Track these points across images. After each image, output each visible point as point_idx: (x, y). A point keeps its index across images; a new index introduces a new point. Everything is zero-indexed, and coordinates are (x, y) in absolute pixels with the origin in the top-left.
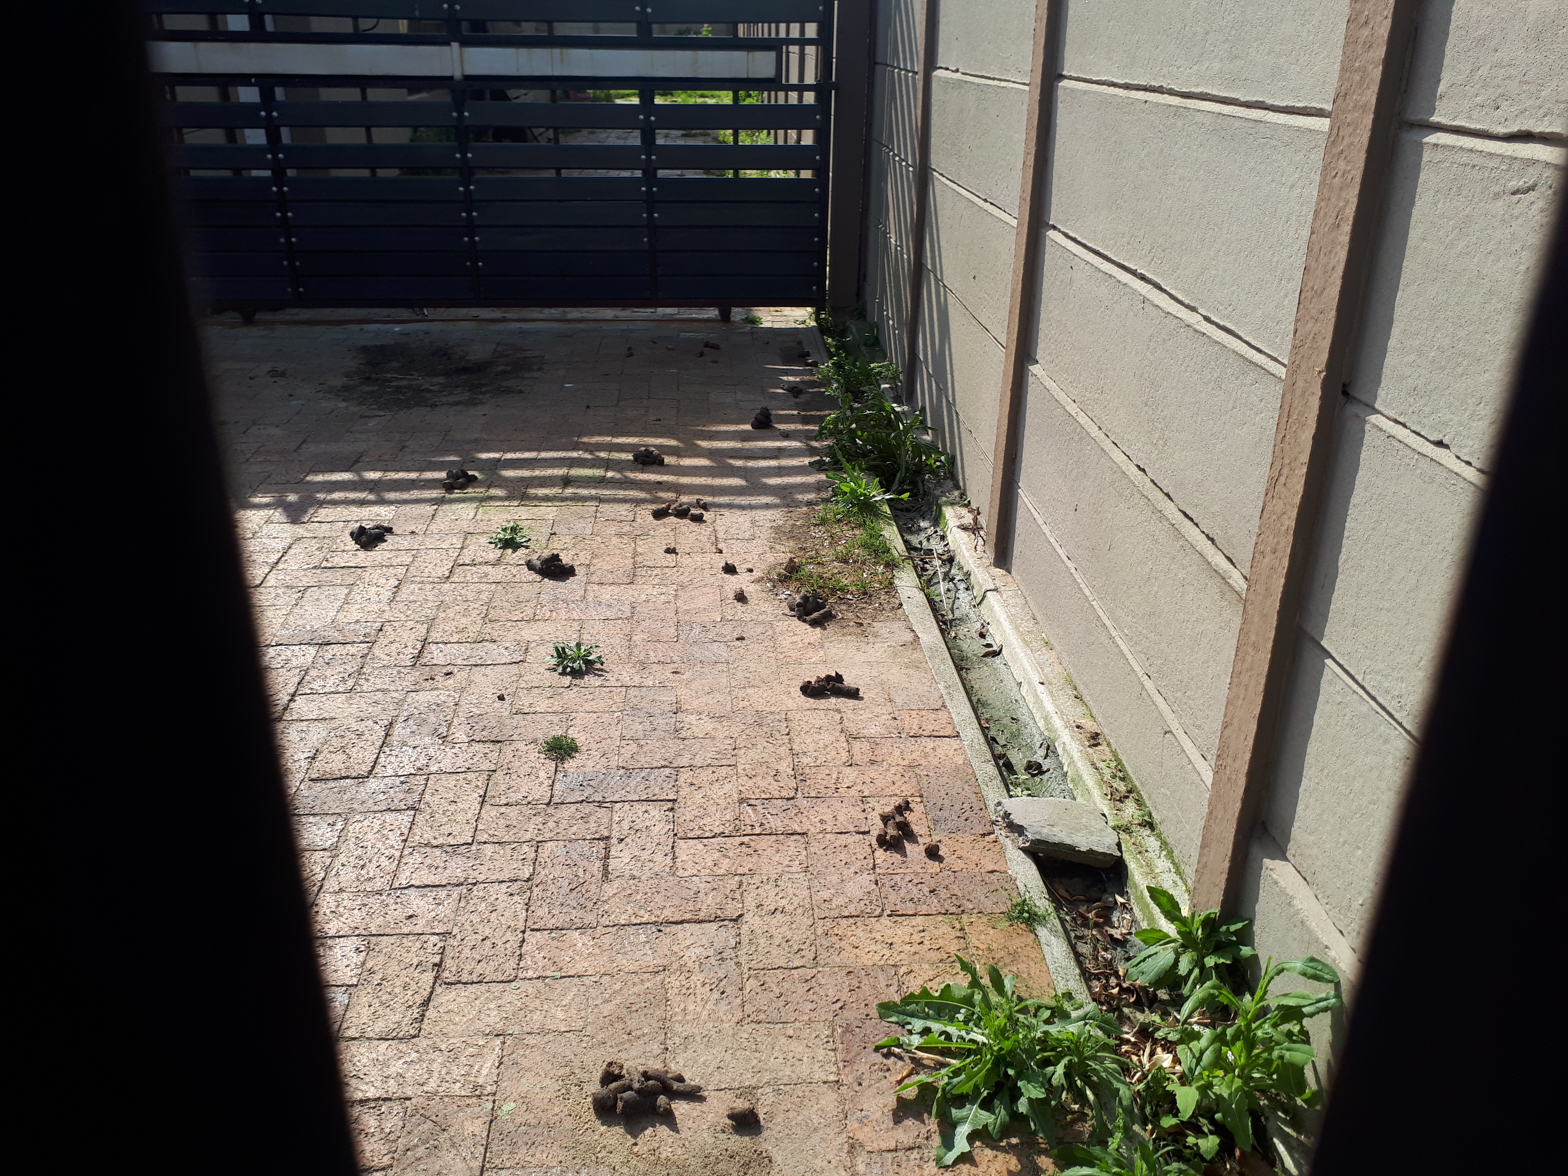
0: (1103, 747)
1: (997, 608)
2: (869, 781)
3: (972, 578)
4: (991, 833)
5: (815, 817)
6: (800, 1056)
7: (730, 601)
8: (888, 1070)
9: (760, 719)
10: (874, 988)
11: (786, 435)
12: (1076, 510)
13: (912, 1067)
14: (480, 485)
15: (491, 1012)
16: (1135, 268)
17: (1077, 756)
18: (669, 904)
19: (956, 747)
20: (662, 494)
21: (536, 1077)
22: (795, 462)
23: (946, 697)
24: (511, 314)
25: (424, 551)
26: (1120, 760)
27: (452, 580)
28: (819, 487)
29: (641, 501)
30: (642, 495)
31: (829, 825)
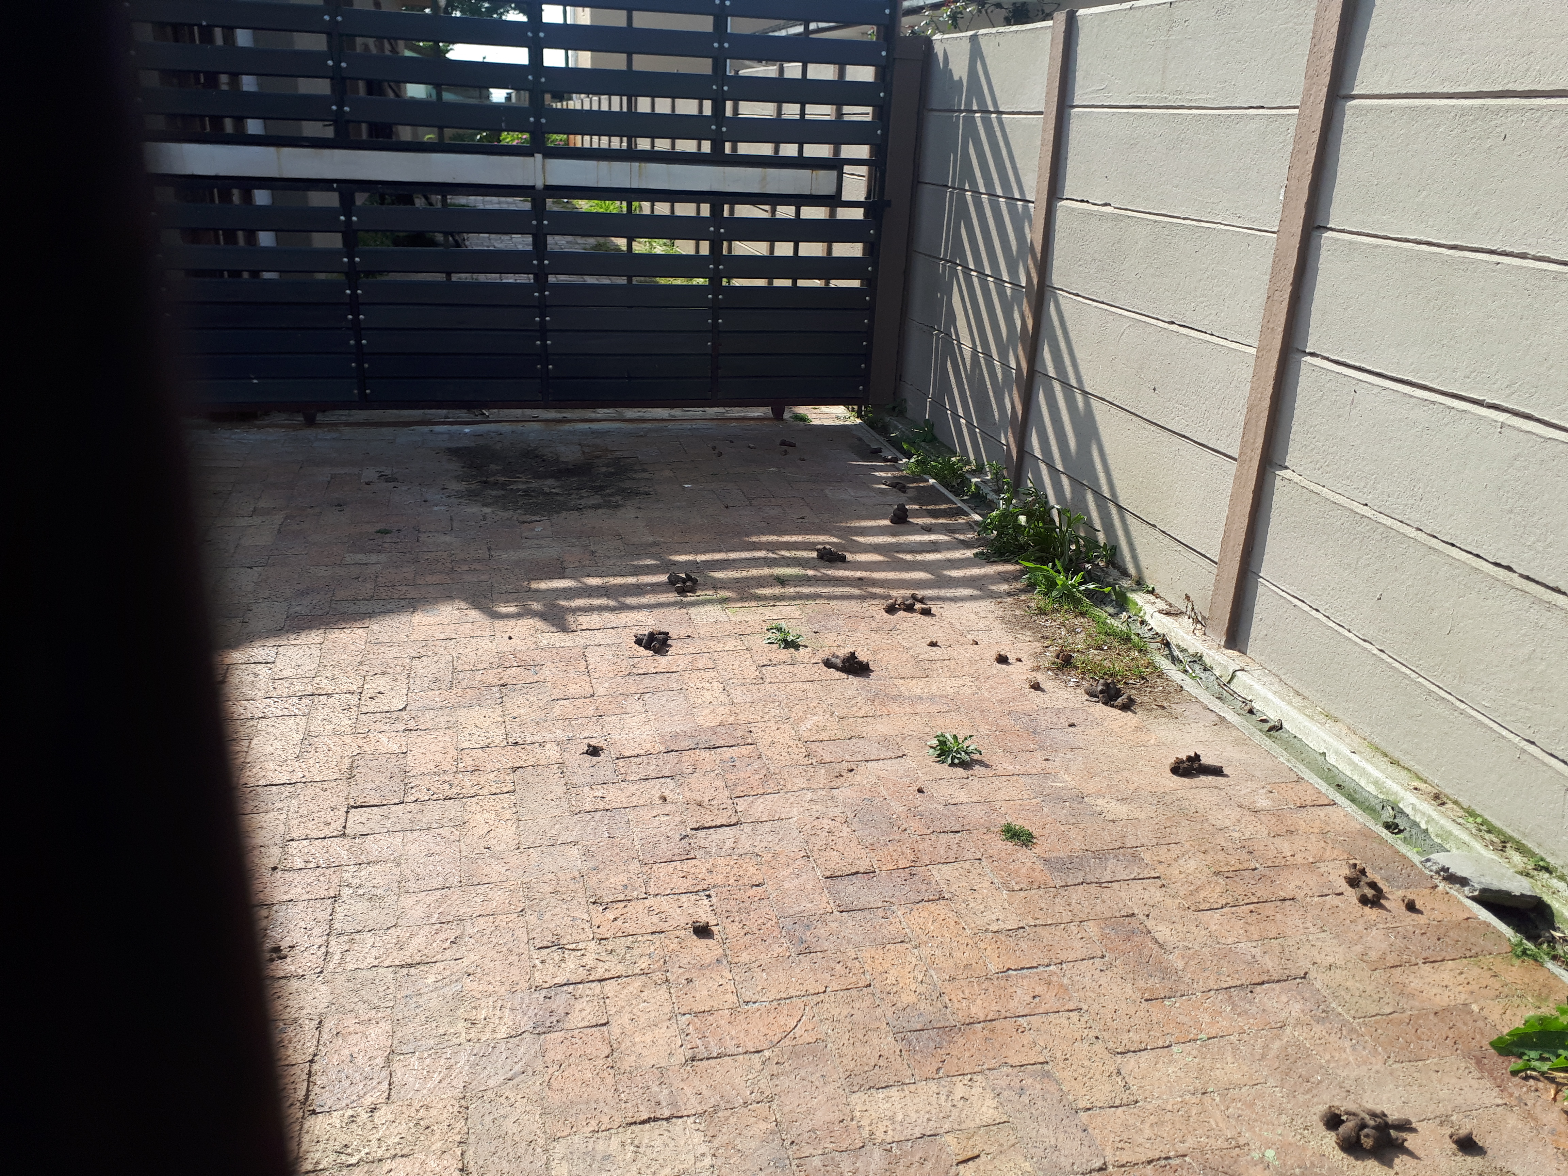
0: (1450, 805)
1: (1257, 686)
2: (1303, 849)
3: (1206, 659)
4: (1436, 886)
5: (1290, 884)
6: (1458, 1087)
7: (1028, 690)
8: (1536, 1090)
9: (1161, 799)
10: (1465, 1024)
11: (928, 530)
12: (1379, 599)
13: (1554, 1086)
14: (705, 587)
15: (1178, 1074)
16: (1481, 398)
17: (1435, 815)
18: (1239, 969)
19: (1342, 814)
20: (873, 590)
21: (1266, 1126)
22: (957, 554)
23: (1295, 770)
24: (568, 414)
25: (716, 654)
26: (1479, 816)
27: (768, 680)
28: (1004, 578)
29: (862, 598)
30: (857, 592)
31: (1306, 890)
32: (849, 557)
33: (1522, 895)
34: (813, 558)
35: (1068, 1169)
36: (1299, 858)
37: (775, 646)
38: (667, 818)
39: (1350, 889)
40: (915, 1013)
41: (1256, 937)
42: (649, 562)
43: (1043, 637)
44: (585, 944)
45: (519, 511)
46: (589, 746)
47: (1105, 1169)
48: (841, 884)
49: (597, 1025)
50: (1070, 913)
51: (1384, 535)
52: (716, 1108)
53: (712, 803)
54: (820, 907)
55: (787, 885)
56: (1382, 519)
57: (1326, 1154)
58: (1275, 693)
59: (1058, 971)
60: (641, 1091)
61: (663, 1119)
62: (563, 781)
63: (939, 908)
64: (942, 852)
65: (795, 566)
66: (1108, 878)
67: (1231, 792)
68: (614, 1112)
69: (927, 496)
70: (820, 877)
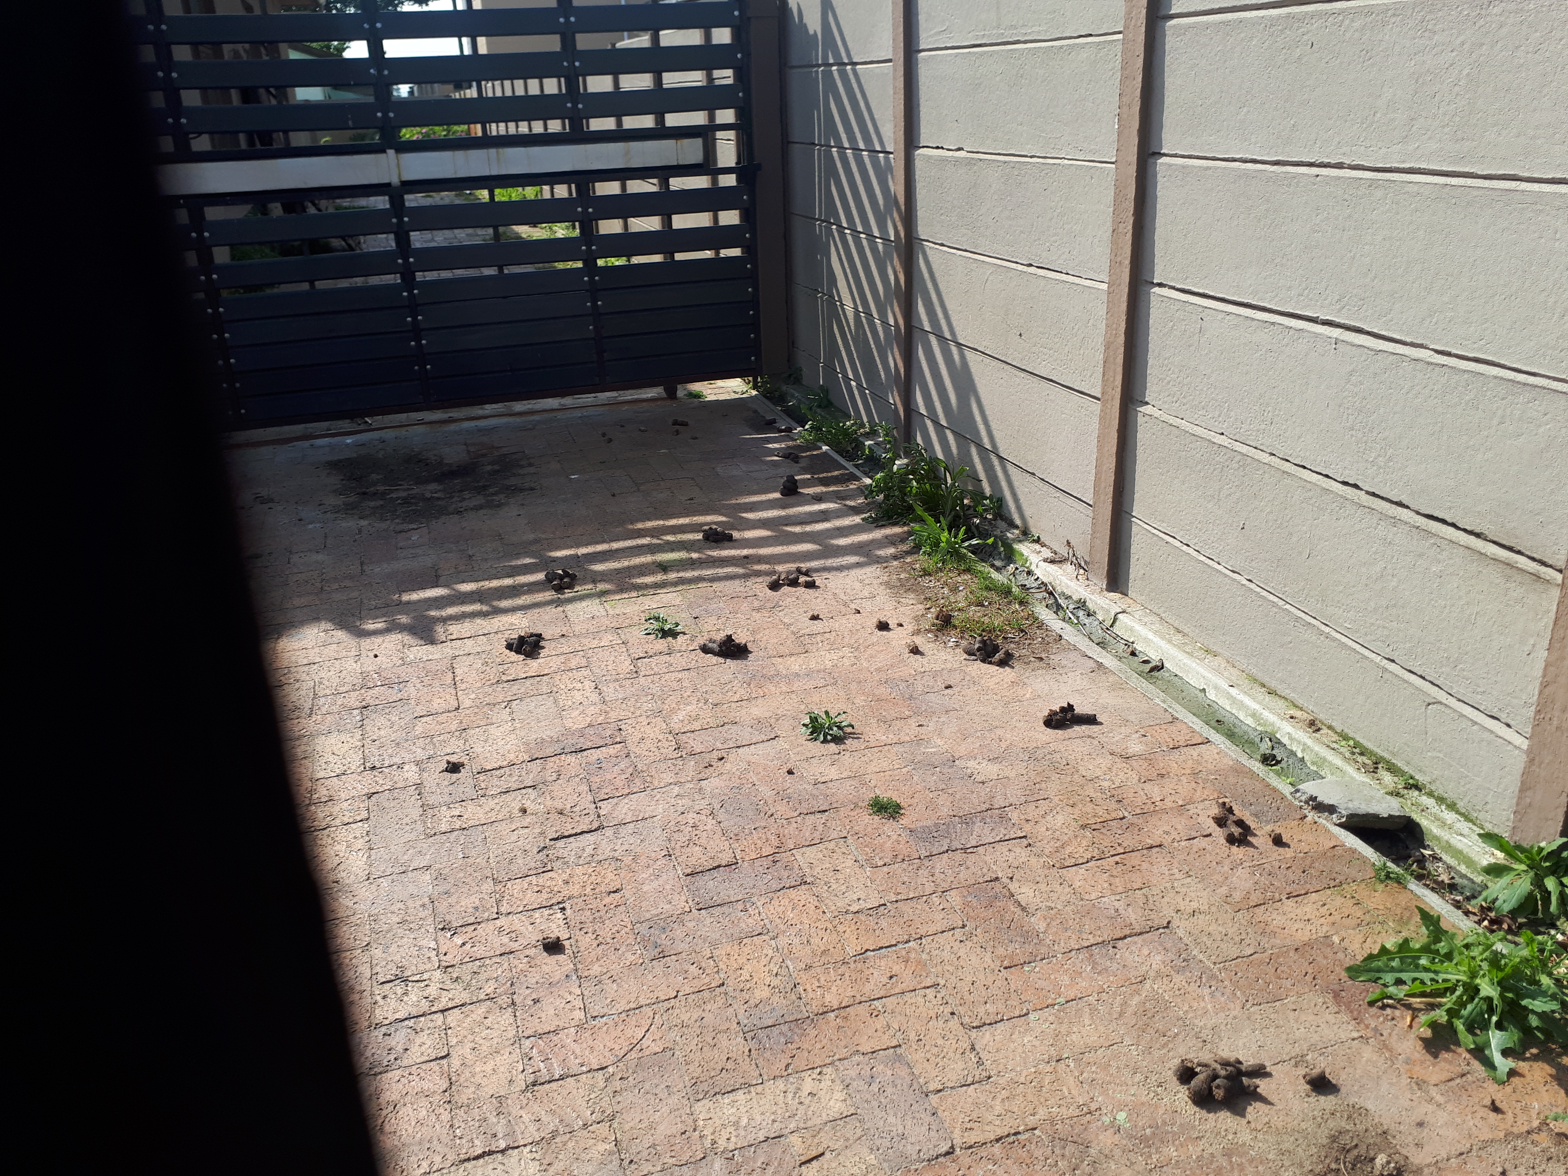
0: (1325, 731)
1: (1138, 627)
2: (1173, 792)
3: (1089, 604)
4: (1306, 817)
5: (1157, 830)
6: (1315, 1024)
7: (908, 655)
8: (1393, 1019)
9: (1032, 755)
10: (1326, 957)
11: (818, 499)
12: (1243, 528)
13: (1410, 1012)
14: (584, 582)
15: (1034, 1043)
16: (1315, 315)
17: (1309, 742)
18: (1102, 925)
19: (1216, 751)
20: (757, 567)
21: (1119, 1088)
22: (847, 521)
23: (1170, 710)
24: (455, 413)
25: (591, 651)
26: (1352, 739)
27: (642, 673)
28: (891, 541)
29: (746, 576)
30: (741, 571)
31: (1174, 835)
32: (736, 535)
33: (1390, 816)
34: (699, 540)
35: (915, 1157)
36: (1168, 803)
37: (652, 637)
38: (526, 830)
39: (1218, 829)
40: (768, 1008)
41: (1120, 889)
42: (528, 561)
43: (926, 599)
44: (429, 974)
45: (397, 521)
46: (448, 762)
47: (952, 1153)
48: (700, 880)
49: (436, 1059)
50: (932, 884)
51: (1241, 464)
52: (554, 1134)
53: (574, 809)
54: (678, 907)
55: (645, 888)
56: (1238, 447)
57: (1179, 1111)
58: (1155, 632)
59: (917, 947)
60: (477, 1124)
61: (498, 1152)
62: (420, 803)
63: (802, 895)
64: (807, 834)
65: (679, 551)
66: (974, 843)
67: (1103, 739)
68: (447, 1150)
69: (820, 464)
70: (681, 876)
